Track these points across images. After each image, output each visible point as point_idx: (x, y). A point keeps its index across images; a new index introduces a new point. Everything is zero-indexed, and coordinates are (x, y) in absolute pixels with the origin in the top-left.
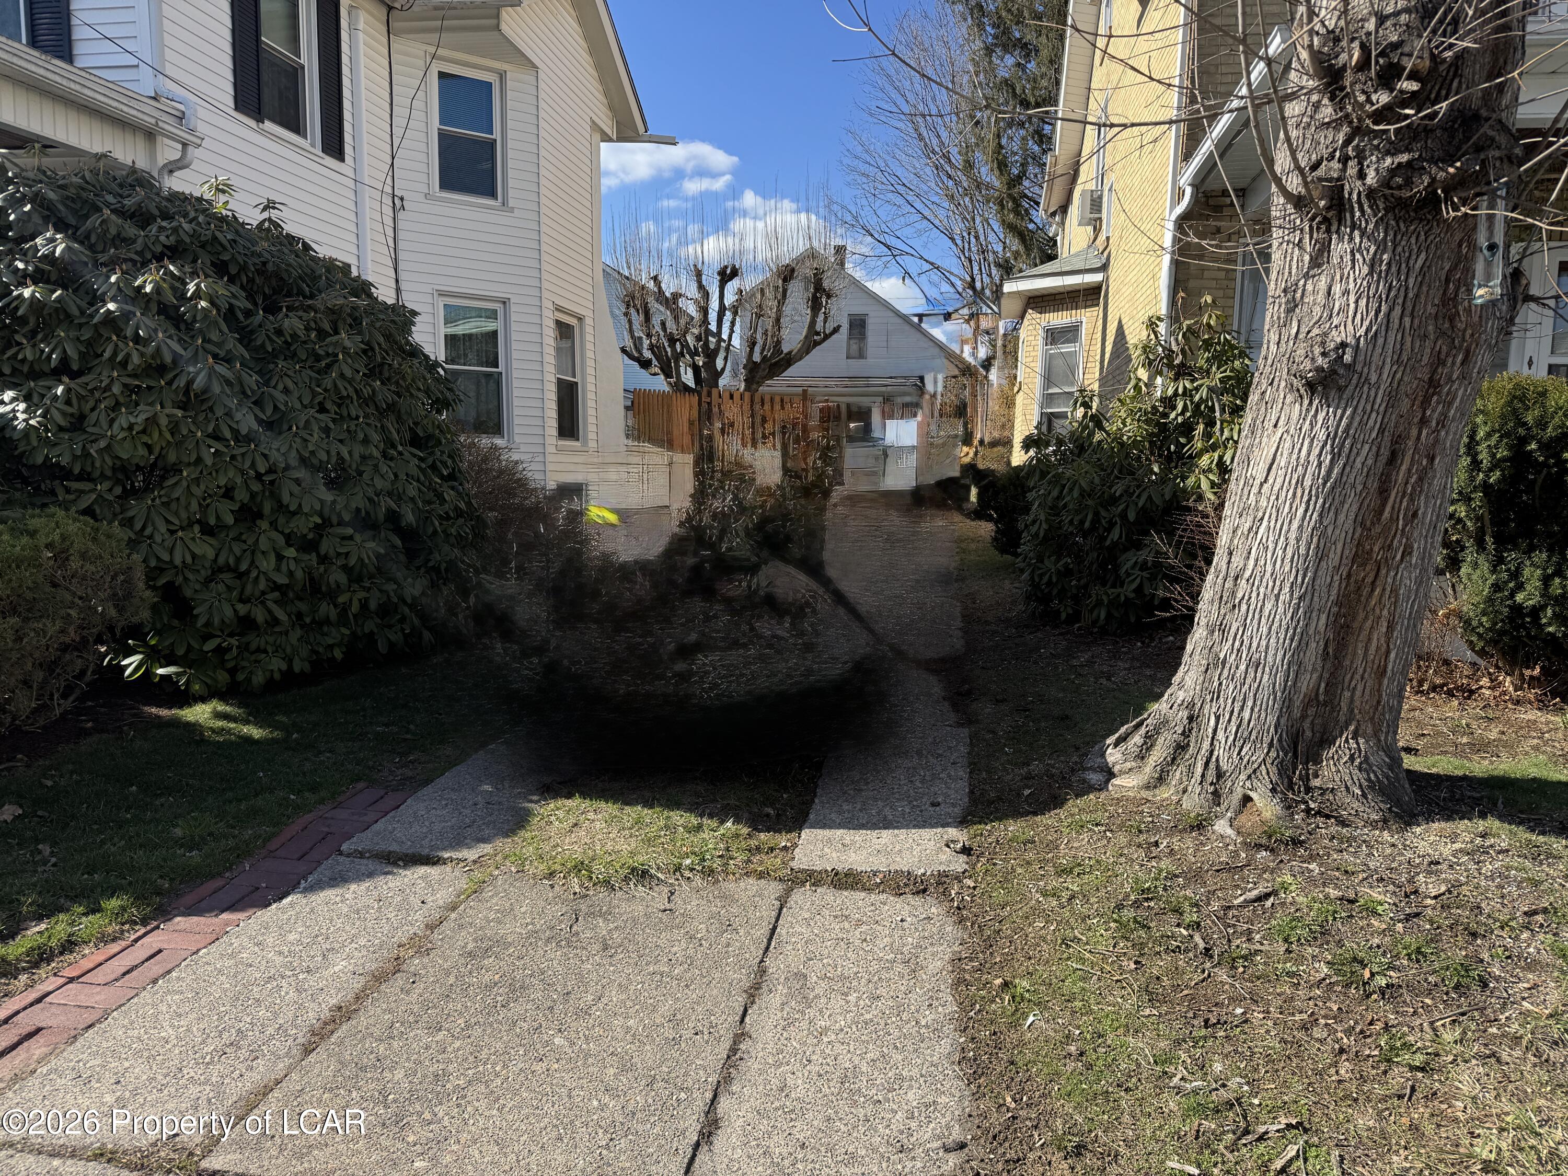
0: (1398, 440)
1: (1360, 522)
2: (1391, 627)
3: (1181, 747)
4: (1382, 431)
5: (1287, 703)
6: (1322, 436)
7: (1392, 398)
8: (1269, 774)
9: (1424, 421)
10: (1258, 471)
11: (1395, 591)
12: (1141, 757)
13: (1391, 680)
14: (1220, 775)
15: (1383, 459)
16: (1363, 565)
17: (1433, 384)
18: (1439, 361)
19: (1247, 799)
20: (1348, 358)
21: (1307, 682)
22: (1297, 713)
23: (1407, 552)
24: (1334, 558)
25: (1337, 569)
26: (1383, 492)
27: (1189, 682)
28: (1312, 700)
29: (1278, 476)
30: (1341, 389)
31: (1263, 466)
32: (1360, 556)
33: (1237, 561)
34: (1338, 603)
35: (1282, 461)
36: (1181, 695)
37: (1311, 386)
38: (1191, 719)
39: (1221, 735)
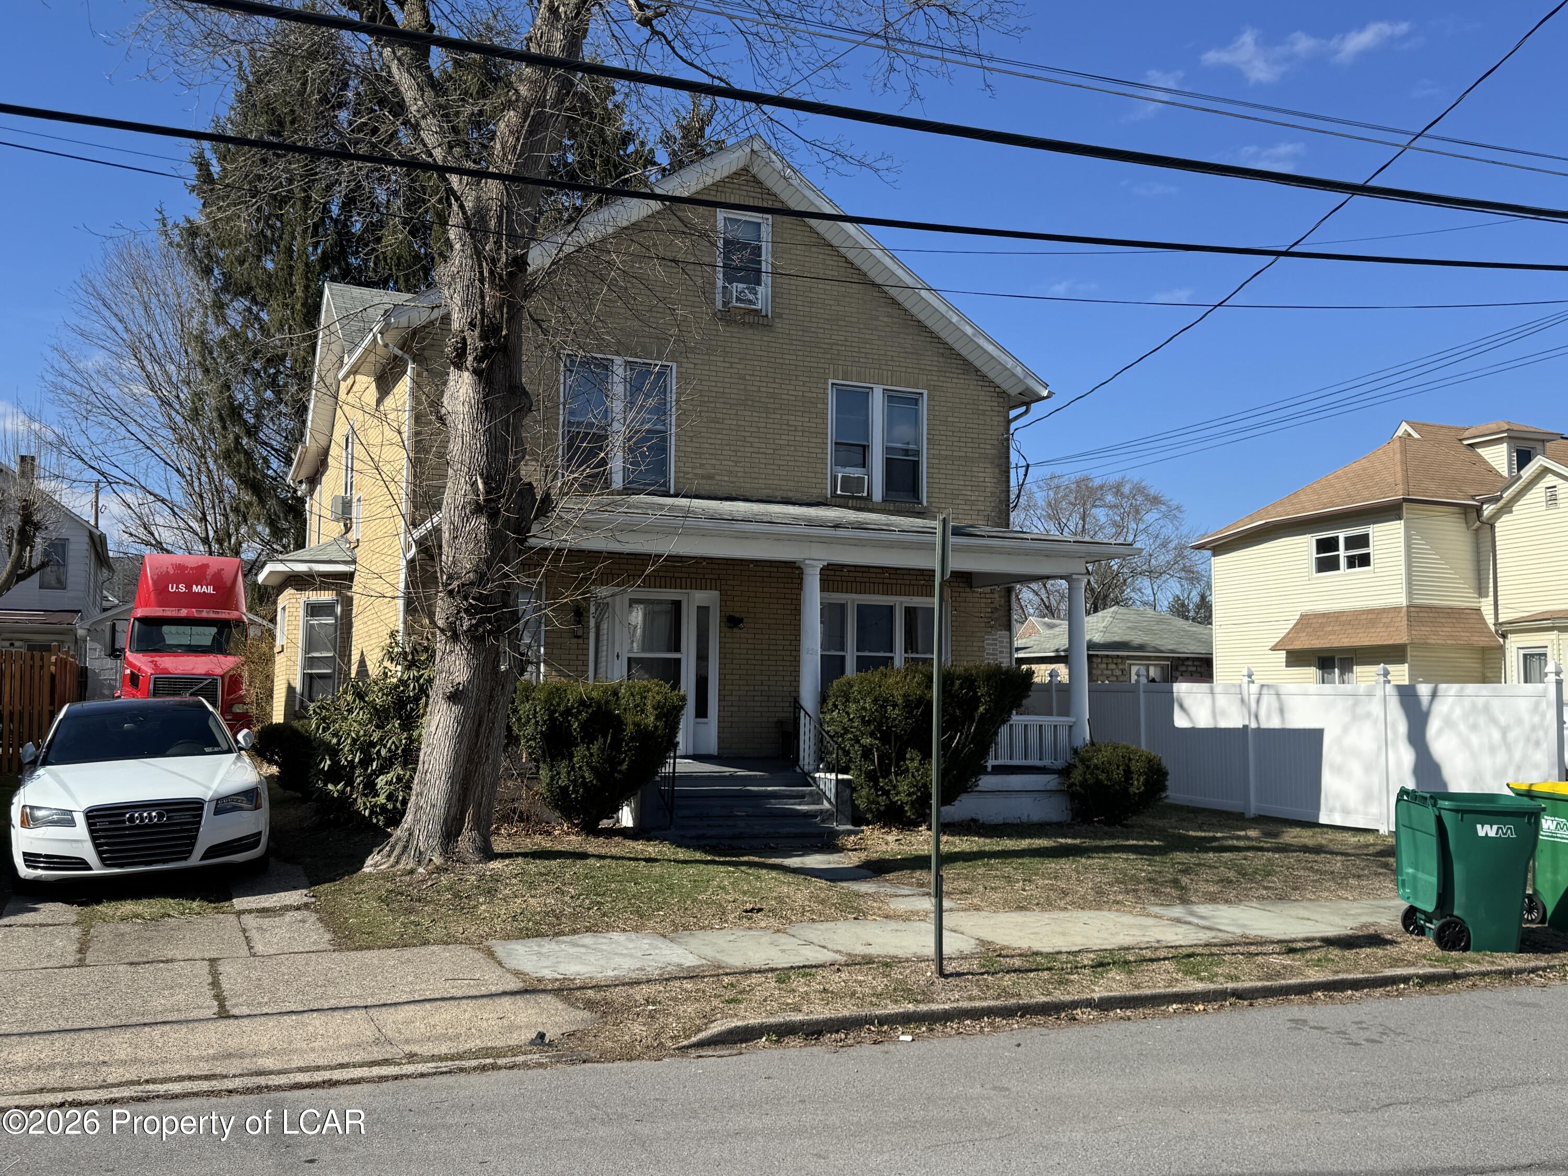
0: (481, 718)
1: (469, 748)
2: (483, 788)
3: (405, 848)
4: (474, 714)
5: (446, 820)
6: (453, 716)
7: (477, 703)
8: (438, 850)
9: (489, 710)
10: (433, 729)
11: (484, 774)
12: (389, 856)
13: (484, 808)
14: (420, 853)
15: (476, 724)
16: (471, 764)
19: (431, 860)
20: (461, 688)
21: (452, 811)
22: (449, 824)
23: (487, 758)
24: (460, 763)
25: (462, 766)
26: (477, 736)
27: (409, 819)
28: (454, 819)
29: (440, 731)
30: (459, 699)
31: (435, 727)
32: (470, 761)
33: (426, 766)
34: (463, 779)
35: (441, 725)
36: (406, 826)
37: (448, 697)
38: (410, 834)
39: (421, 837)
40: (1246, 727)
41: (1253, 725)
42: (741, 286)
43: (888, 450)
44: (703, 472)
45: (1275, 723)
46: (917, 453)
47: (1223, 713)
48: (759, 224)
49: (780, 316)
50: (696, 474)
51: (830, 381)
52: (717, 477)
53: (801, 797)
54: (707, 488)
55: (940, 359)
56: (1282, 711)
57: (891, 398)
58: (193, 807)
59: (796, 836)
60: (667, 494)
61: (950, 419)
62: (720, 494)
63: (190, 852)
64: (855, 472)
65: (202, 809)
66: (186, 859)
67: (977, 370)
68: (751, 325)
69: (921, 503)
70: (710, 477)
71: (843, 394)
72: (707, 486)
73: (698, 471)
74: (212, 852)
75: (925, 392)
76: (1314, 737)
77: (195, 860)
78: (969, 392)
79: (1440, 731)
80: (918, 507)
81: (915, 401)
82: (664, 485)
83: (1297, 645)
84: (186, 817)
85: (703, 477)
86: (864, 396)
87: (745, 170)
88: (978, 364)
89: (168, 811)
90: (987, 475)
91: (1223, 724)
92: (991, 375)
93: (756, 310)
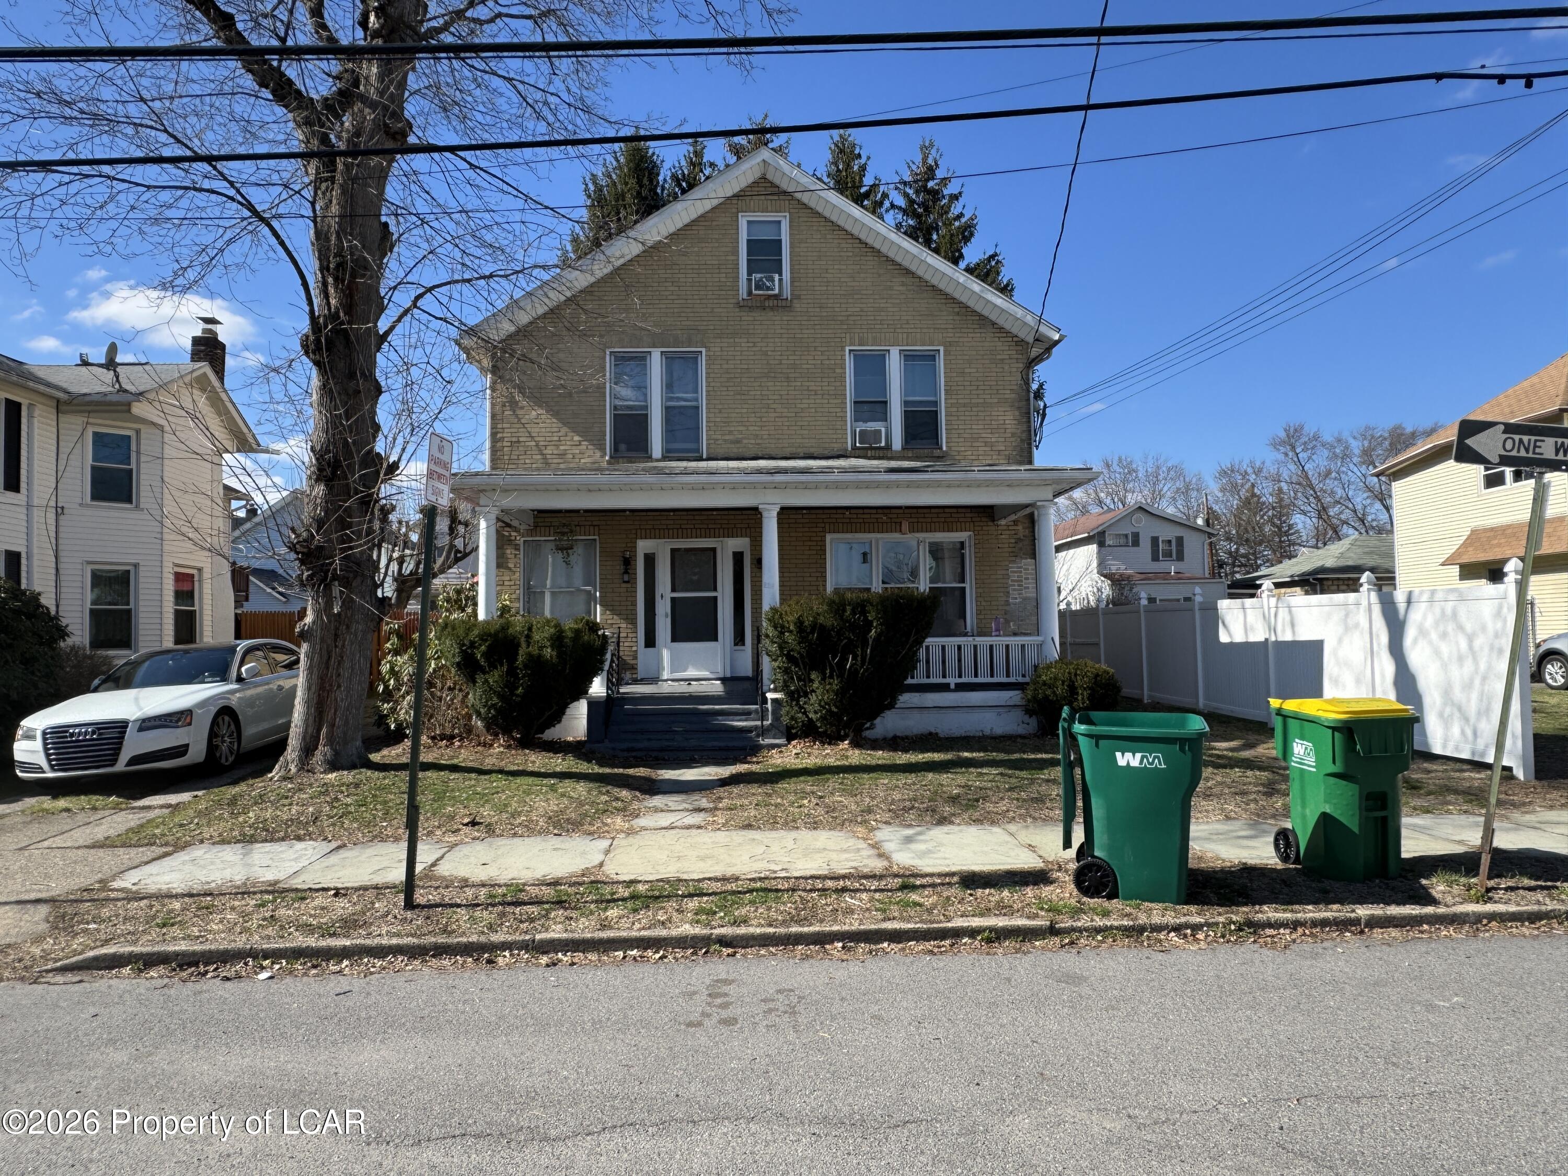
0: (329, 653)
1: (320, 678)
4: (321, 650)
9: (336, 646)
14: (287, 764)
15: (325, 658)
16: (323, 691)
17: (336, 635)
18: (337, 629)
19: (290, 770)
21: (310, 730)
22: (308, 741)
26: (327, 668)
30: (306, 638)
34: (317, 703)
39: (289, 751)
40: (1267, 640)
41: (1273, 639)
42: (759, 276)
43: (906, 403)
44: (731, 437)
45: (1288, 637)
46: (935, 403)
47: (1252, 629)
48: (779, 222)
49: (798, 297)
50: (725, 440)
51: (847, 349)
52: (745, 441)
53: (747, 713)
54: (735, 450)
55: (957, 318)
56: (1293, 625)
57: (908, 357)
58: (121, 726)
59: (720, 749)
60: (701, 459)
61: (967, 370)
62: (747, 455)
63: (116, 760)
64: (872, 426)
65: (126, 727)
66: (112, 765)
67: (994, 324)
68: (772, 308)
69: (941, 448)
70: (738, 441)
71: (859, 358)
72: (734, 450)
73: (727, 437)
74: (134, 760)
75: (942, 349)
76: (1316, 647)
77: (121, 766)
78: (987, 344)
79: (1415, 641)
80: (937, 453)
81: (931, 357)
82: (697, 450)
83: (1465, 559)
84: (113, 734)
85: (732, 442)
86: (880, 360)
87: (764, 178)
88: (993, 317)
89: (99, 729)
90: (1009, 419)
91: (1252, 639)
92: (1007, 326)
93: (775, 296)
